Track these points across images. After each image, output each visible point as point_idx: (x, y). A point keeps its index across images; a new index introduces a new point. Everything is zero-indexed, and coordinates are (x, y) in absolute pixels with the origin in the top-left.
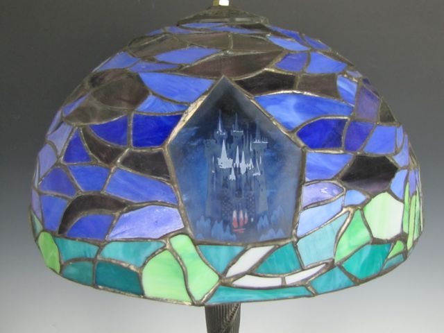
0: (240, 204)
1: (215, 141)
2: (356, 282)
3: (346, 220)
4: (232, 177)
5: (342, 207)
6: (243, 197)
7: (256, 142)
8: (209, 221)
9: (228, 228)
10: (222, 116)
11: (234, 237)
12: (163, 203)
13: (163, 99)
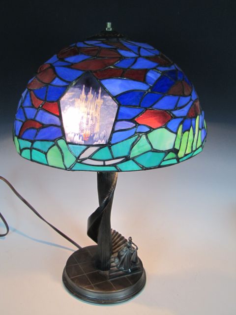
0: (87, 128)
2: (144, 168)
3: (136, 139)
5: (136, 133)
7: (98, 101)
8: (73, 134)
9: (81, 138)
10: (85, 88)
11: (83, 143)
12: (56, 126)
13: (61, 79)
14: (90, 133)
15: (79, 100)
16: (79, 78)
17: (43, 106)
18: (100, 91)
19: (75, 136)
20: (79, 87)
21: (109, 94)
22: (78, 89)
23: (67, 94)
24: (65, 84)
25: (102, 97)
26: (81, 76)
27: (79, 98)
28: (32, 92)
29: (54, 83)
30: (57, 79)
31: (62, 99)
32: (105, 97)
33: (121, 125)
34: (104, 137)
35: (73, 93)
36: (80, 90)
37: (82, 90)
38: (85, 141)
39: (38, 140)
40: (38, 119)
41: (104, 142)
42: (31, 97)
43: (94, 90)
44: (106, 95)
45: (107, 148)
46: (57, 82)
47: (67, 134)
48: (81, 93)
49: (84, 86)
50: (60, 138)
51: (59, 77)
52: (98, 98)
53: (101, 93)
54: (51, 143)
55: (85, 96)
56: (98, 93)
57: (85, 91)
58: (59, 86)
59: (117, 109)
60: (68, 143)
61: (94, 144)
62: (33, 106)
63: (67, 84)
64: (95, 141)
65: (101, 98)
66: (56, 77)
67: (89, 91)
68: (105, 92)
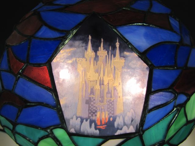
0: (103, 107)
1: (85, 59)
3: (175, 116)
4: (97, 87)
5: (174, 107)
6: (105, 102)
7: (116, 60)
8: (79, 119)
9: (93, 125)
10: (91, 40)
11: (97, 132)
12: (47, 105)
13: (50, 28)
14: (107, 116)
15: (84, 60)
16: (80, 24)
17: (23, 71)
18: (118, 45)
19: (82, 122)
20: (80, 40)
21: (134, 49)
22: (81, 42)
23: (61, 51)
24: (57, 35)
25: (122, 54)
26: (84, 21)
27: (84, 57)
28: (10, 49)
29: (40, 34)
30: (44, 28)
31: (55, 61)
32: (126, 53)
33: (157, 99)
34: (132, 121)
35: (72, 49)
36: (84, 45)
37: (87, 43)
38: (100, 130)
39: (21, 124)
40: (18, 91)
41: (132, 130)
42: (8, 56)
43: (108, 43)
44: (128, 51)
45: (137, 139)
46: (45, 33)
47: (69, 120)
48: (86, 49)
49: (90, 37)
50: (57, 127)
51: (46, 25)
52: (115, 56)
53: (120, 47)
54: (43, 133)
55: (93, 54)
56: (114, 48)
57: (93, 46)
58: (47, 39)
59: (148, 72)
60: (70, 135)
61: (117, 134)
62: (10, 71)
63: (62, 35)
64: (118, 129)
65: (121, 56)
66: (42, 25)
67: (100, 46)
68: (126, 46)
